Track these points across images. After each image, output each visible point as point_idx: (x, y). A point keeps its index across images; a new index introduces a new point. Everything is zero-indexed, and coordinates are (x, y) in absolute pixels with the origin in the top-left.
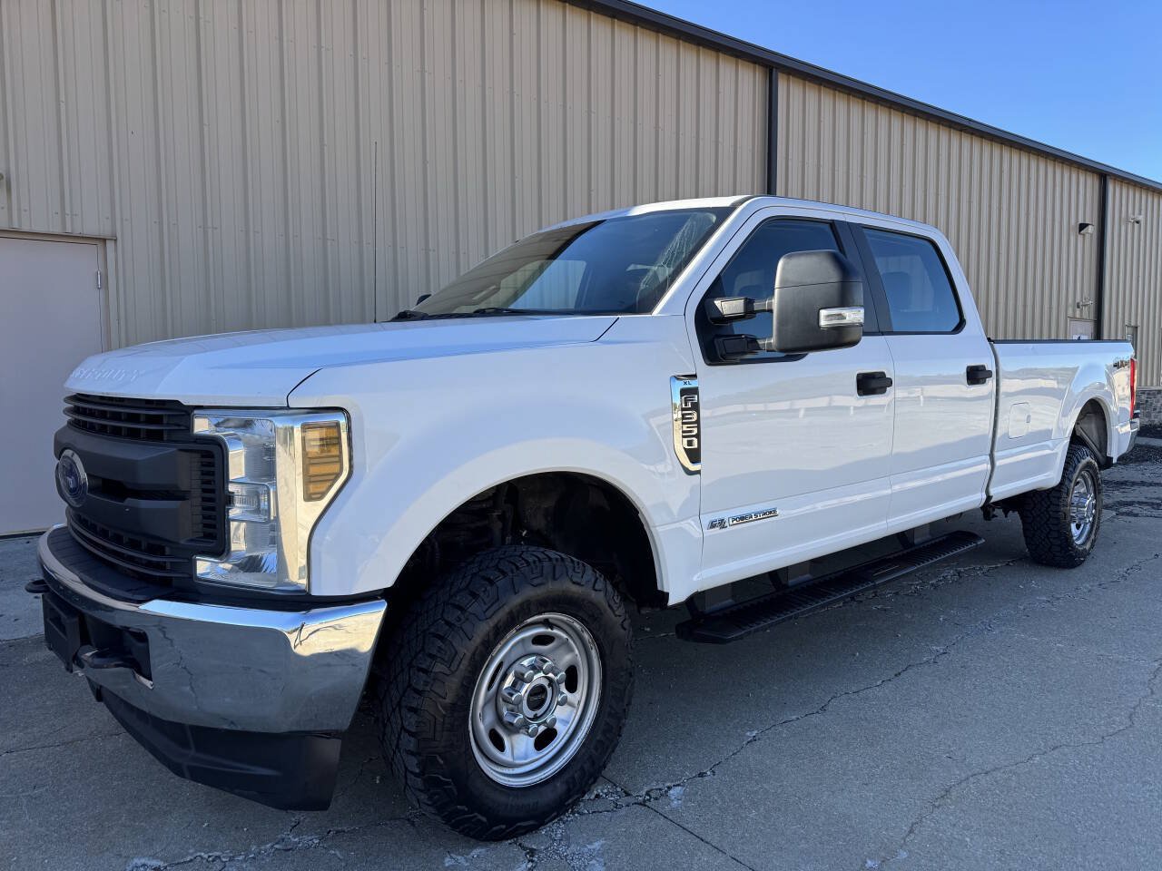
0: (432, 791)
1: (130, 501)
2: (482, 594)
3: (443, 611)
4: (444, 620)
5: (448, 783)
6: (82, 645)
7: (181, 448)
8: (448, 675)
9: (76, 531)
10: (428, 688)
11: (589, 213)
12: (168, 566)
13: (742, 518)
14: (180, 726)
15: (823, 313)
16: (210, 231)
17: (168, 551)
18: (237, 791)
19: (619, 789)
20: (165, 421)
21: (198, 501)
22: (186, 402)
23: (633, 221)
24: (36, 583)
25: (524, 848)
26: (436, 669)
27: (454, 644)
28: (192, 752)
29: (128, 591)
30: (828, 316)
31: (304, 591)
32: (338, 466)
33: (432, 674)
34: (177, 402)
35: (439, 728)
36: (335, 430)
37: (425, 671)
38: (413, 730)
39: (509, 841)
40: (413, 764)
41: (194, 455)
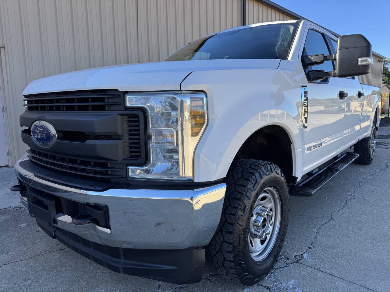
0: (237, 268)
1: (89, 142)
2: (251, 180)
3: (235, 187)
4: (237, 191)
5: (243, 264)
6: (57, 213)
7: (119, 113)
8: (243, 216)
9: (35, 158)
10: (236, 222)
11: (232, 27)
12: (109, 173)
13: (315, 146)
14: (117, 249)
15: (360, 59)
16: (44, 45)
17: (109, 165)
18: (151, 277)
19: (283, 257)
20: (106, 101)
21: (126, 140)
22: (121, 90)
23: (254, 29)
24: (15, 187)
25: (264, 287)
26: (239, 214)
27: (244, 202)
28: (123, 260)
29: (91, 186)
30: (362, 60)
31: (191, 180)
32: (202, 120)
33: (237, 216)
34: (116, 90)
35: (241, 240)
36: (201, 102)
37: (234, 215)
38: (231, 241)
39: (256, 284)
40: (230, 257)
41: (125, 117)
